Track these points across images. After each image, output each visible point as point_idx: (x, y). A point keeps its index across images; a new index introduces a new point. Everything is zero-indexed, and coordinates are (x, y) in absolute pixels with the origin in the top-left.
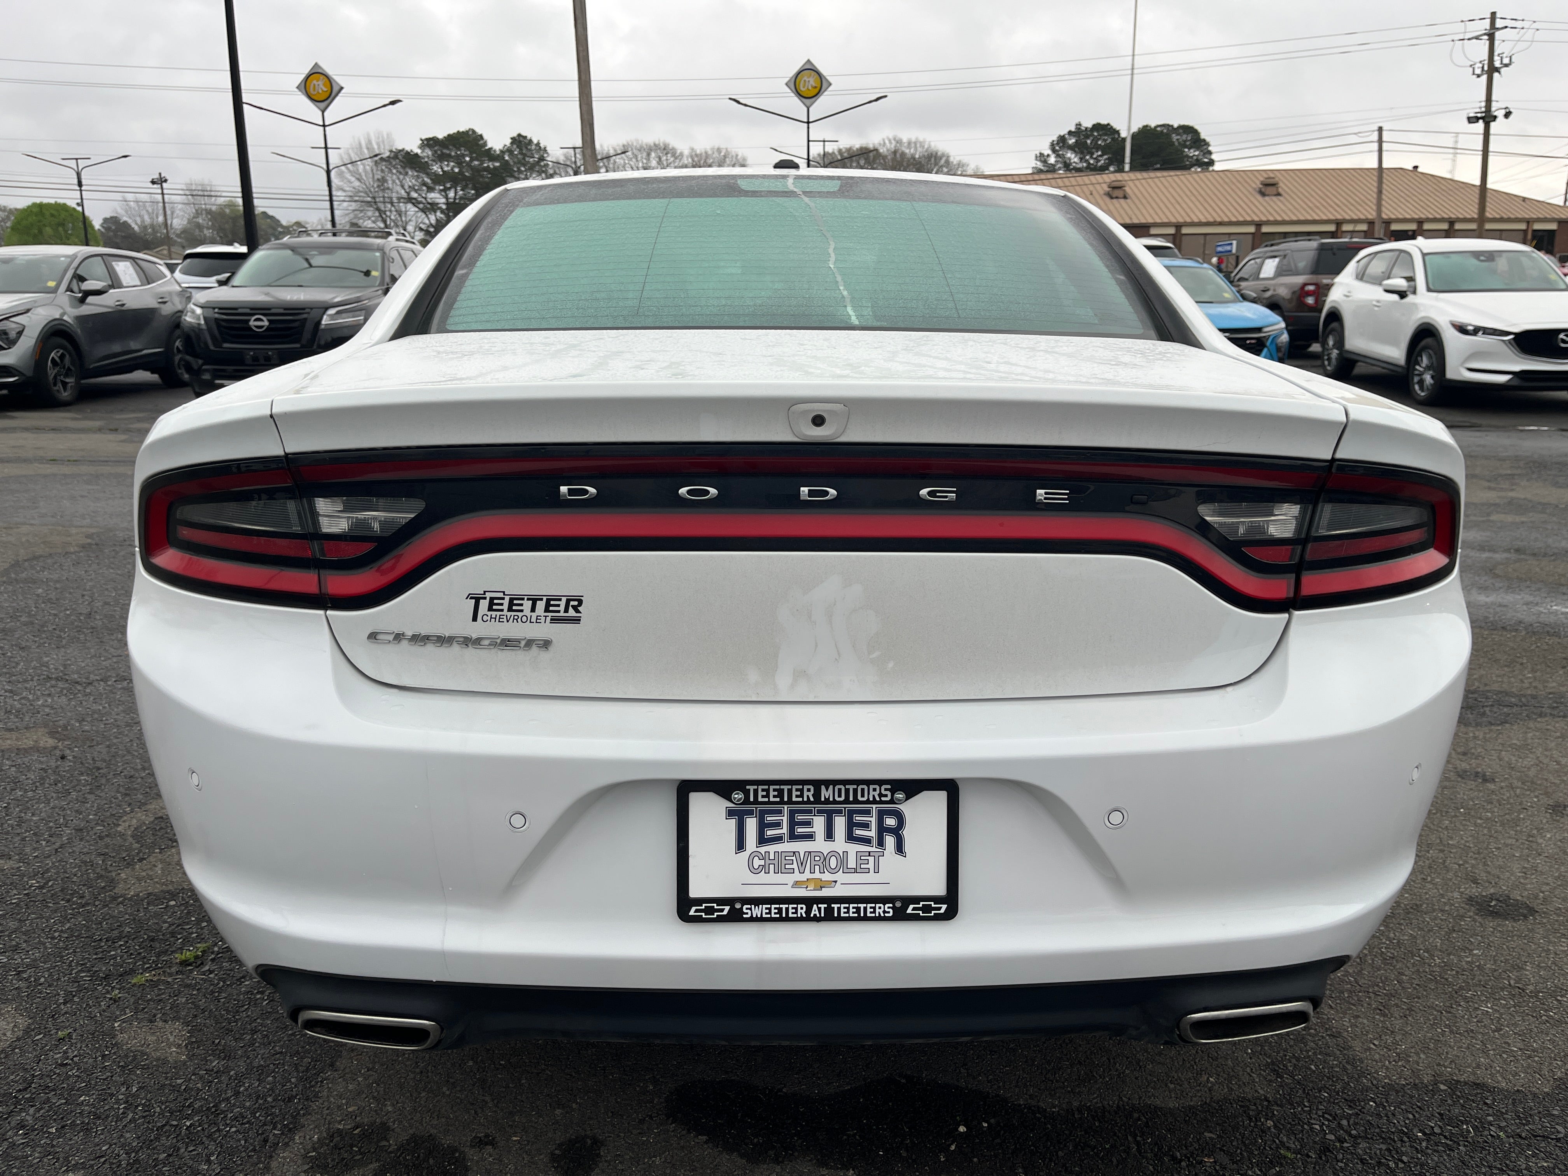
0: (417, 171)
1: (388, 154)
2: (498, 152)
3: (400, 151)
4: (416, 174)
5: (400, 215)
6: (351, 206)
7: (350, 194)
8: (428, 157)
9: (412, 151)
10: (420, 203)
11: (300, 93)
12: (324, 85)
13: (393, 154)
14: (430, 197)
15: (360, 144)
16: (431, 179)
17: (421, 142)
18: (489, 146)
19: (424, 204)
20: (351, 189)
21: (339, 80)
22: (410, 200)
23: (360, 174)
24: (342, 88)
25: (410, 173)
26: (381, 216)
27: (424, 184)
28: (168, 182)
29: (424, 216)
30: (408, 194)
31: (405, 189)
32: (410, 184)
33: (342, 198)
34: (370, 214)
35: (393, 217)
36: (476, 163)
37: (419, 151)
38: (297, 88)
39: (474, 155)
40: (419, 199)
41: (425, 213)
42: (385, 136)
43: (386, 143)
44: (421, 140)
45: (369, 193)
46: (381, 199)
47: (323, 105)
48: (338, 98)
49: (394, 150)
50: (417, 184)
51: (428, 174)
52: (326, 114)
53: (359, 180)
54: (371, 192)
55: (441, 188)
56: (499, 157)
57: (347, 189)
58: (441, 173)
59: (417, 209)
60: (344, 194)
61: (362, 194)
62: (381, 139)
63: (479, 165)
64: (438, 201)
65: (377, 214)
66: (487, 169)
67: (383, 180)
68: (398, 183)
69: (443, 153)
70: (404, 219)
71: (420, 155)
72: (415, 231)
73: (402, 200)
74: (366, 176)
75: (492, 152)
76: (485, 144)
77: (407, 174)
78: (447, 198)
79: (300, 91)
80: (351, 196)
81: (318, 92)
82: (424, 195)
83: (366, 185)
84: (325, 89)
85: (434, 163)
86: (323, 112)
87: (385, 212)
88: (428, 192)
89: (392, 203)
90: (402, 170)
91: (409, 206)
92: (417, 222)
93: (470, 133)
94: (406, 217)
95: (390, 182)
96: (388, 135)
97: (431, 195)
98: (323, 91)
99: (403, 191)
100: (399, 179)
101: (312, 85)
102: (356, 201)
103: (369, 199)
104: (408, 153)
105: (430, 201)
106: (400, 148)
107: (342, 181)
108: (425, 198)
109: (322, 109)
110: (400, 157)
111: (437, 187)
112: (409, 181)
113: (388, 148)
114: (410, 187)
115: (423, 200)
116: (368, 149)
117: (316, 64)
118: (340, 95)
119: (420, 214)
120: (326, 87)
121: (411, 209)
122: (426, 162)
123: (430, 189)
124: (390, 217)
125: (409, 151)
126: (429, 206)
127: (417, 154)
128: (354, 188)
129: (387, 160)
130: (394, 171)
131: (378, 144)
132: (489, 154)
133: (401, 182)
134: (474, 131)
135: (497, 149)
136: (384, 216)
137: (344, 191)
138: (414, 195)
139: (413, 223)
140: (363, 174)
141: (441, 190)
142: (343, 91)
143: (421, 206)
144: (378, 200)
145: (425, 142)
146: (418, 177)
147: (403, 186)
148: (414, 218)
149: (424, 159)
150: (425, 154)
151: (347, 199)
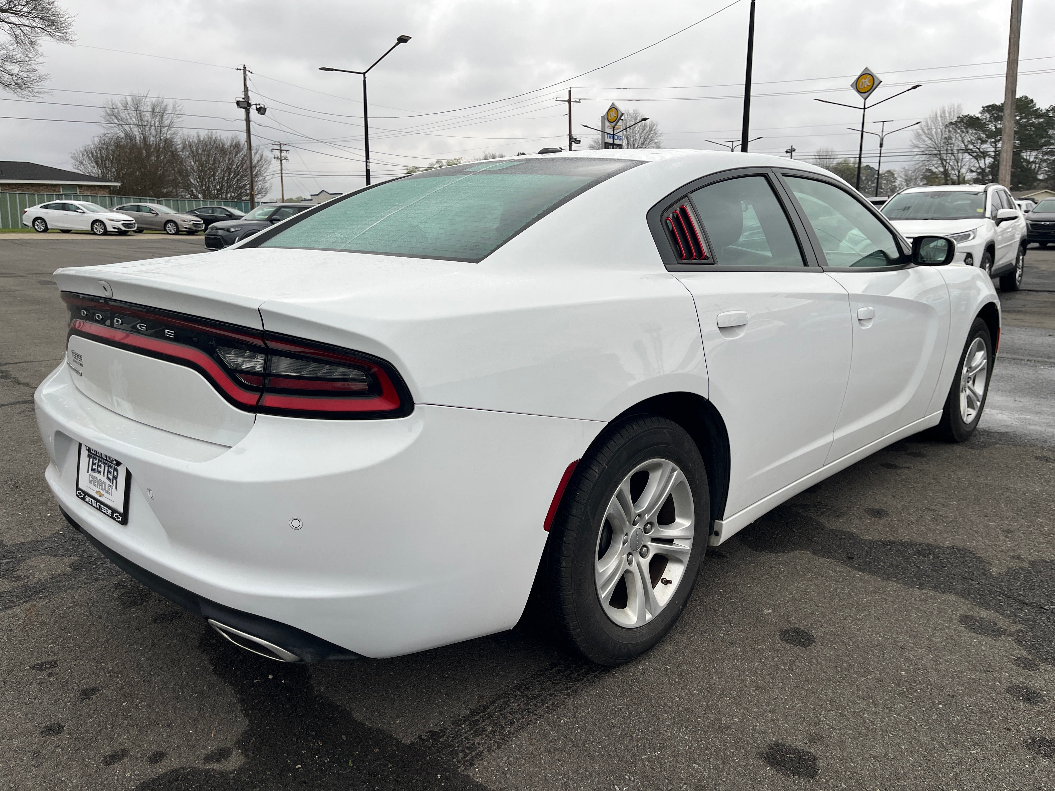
0: (976, 130)
1: (956, 119)
2: (1044, 111)
3: (966, 116)
4: (975, 131)
5: (957, 162)
6: (922, 157)
7: (922, 149)
8: (986, 119)
9: (974, 116)
10: (975, 152)
11: (852, 89)
12: (869, 82)
13: (959, 119)
14: (983, 147)
15: (936, 114)
16: (986, 135)
17: (982, 109)
18: (1037, 107)
19: (977, 152)
20: (924, 146)
21: (880, 77)
22: (967, 151)
23: (932, 135)
24: (881, 82)
25: (970, 132)
26: (942, 163)
27: (979, 138)
28: (796, 151)
29: (976, 161)
30: (966, 146)
31: (964, 143)
32: (969, 139)
33: (916, 153)
34: (934, 162)
35: (951, 163)
36: (1025, 120)
37: (979, 115)
38: (851, 86)
39: (1023, 115)
40: (974, 150)
41: (977, 159)
42: (956, 107)
43: (956, 111)
44: (983, 107)
45: (937, 148)
46: (945, 152)
47: (866, 95)
48: (877, 89)
49: (961, 116)
50: (974, 139)
51: (984, 132)
52: (867, 100)
53: (931, 139)
54: (938, 147)
55: (993, 140)
56: (1045, 115)
57: (921, 146)
58: (994, 130)
59: (971, 157)
60: (918, 150)
61: (931, 149)
62: (952, 109)
63: (1026, 122)
64: (988, 150)
65: (940, 162)
66: (1032, 124)
67: (949, 138)
68: (960, 138)
69: (998, 116)
70: (959, 164)
71: (980, 118)
72: (967, 172)
73: (961, 151)
74: (936, 136)
75: (1039, 111)
76: (1034, 106)
77: (967, 132)
78: (996, 148)
79: (853, 87)
80: (922, 151)
81: (864, 87)
82: (978, 147)
83: (935, 143)
84: (869, 84)
85: (990, 123)
86: (865, 100)
87: (946, 160)
88: (981, 144)
89: (952, 154)
90: (964, 130)
91: (966, 154)
92: (969, 166)
93: (1023, 99)
94: (961, 163)
95: (954, 139)
96: (958, 106)
97: (984, 146)
98: (867, 85)
99: (963, 145)
100: (961, 136)
101: (861, 83)
102: (926, 154)
103: (936, 152)
104: (971, 117)
105: (981, 150)
106: (966, 114)
107: (919, 141)
108: (979, 149)
109: (865, 98)
110: (965, 121)
111: (989, 140)
112: (967, 138)
113: (956, 115)
114: (969, 141)
115: (977, 150)
116: (941, 117)
117: (866, 68)
118: (879, 86)
119: (973, 160)
120: (870, 83)
121: (967, 157)
122: (984, 122)
123: (983, 142)
124: (949, 163)
125: (972, 115)
126: (980, 154)
127: (978, 117)
128: (926, 145)
129: (956, 123)
130: (959, 131)
131: (950, 113)
132: (1037, 114)
133: (962, 138)
134: (1026, 97)
135: (1043, 109)
136: (945, 163)
137: (919, 148)
138: (971, 147)
139: (967, 167)
140: (934, 135)
141: (993, 142)
142: (881, 84)
143: (975, 154)
144: (942, 152)
145: (986, 109)
146: (976, 134)
147: (963, 142)
148: (968, 163)
149: (982, 120)
150: (984, 117)
151: (920, 153)
